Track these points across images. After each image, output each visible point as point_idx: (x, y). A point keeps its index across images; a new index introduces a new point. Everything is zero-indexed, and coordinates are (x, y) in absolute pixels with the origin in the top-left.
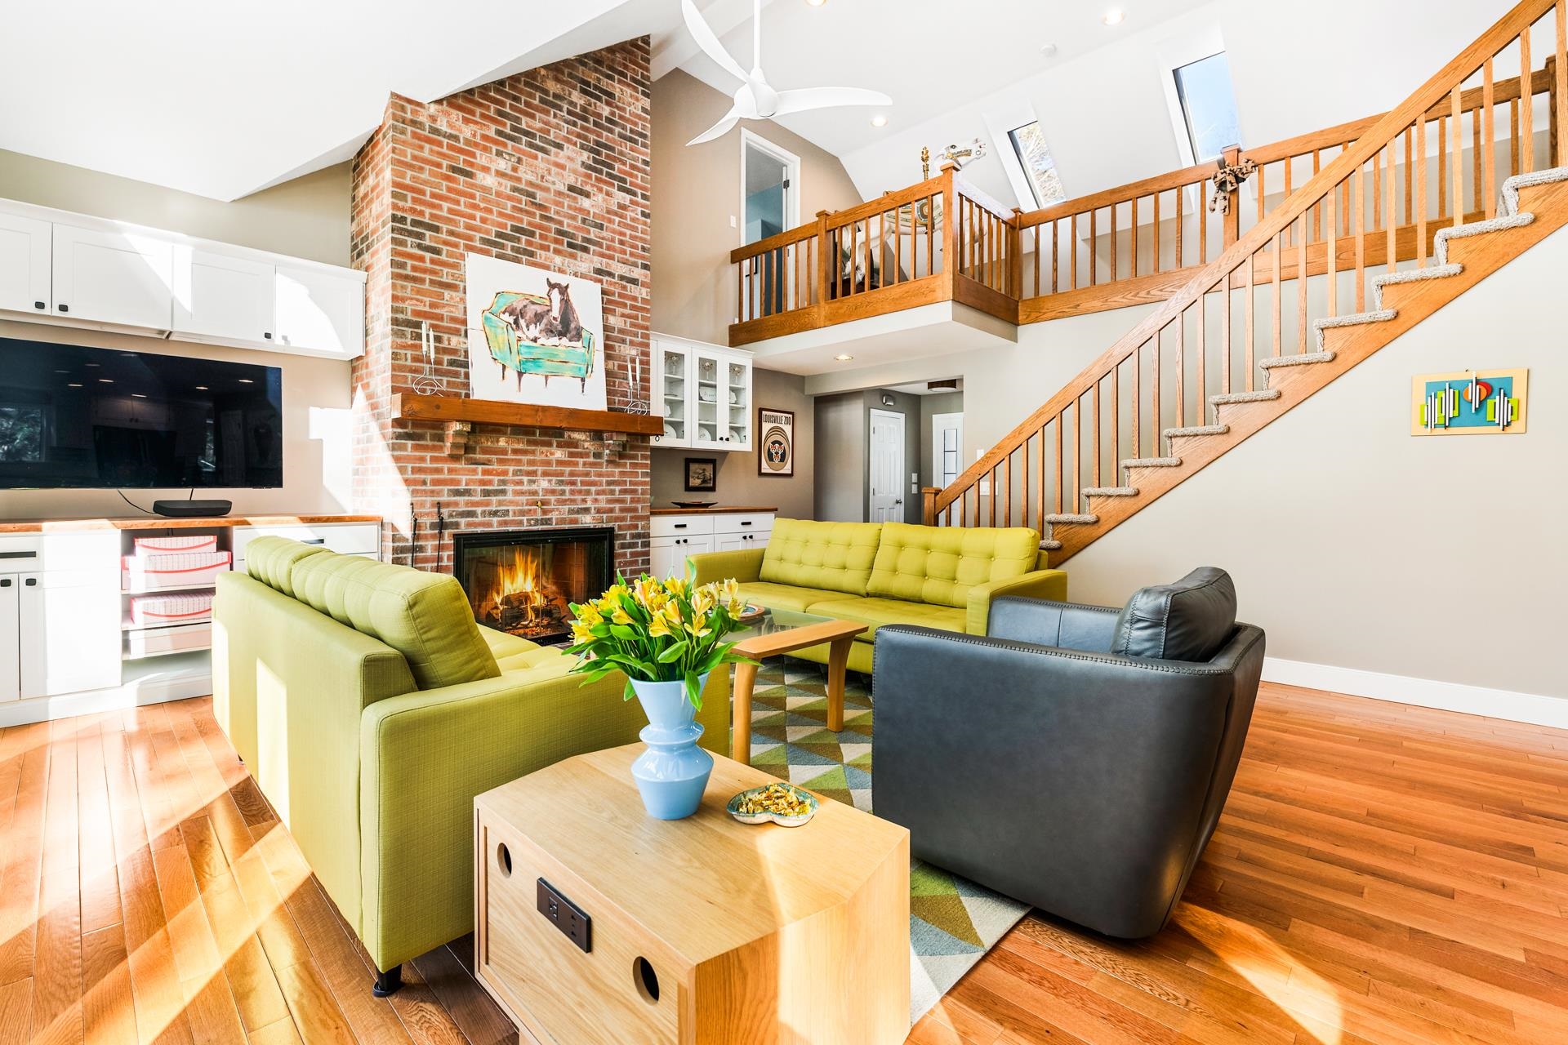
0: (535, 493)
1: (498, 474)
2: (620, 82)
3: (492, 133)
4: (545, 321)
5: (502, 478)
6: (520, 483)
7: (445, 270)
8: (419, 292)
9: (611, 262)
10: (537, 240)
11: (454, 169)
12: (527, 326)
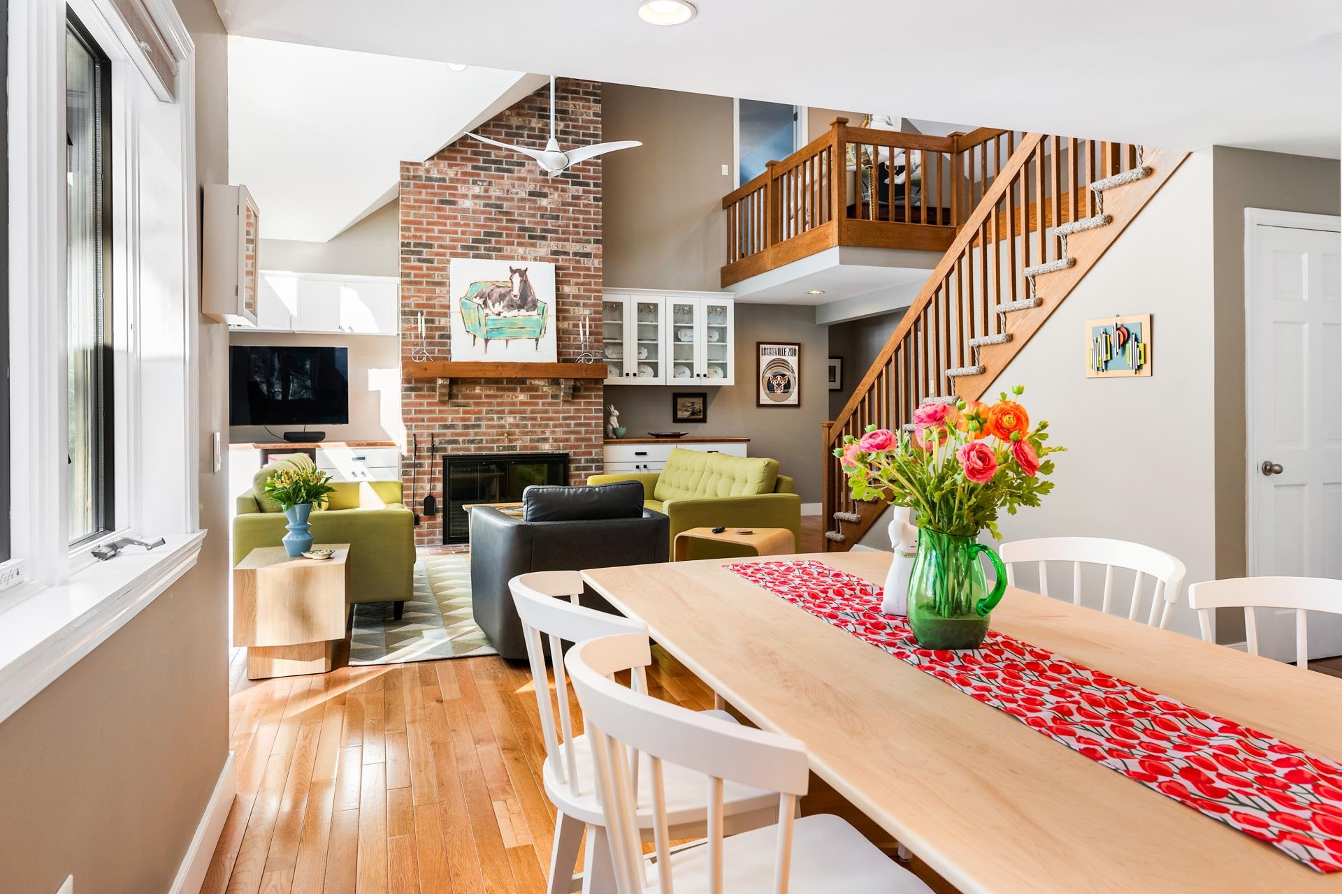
0: (503, 427)
1: (475, 413)
2: (573, 99)
3: (469, 169)
4: (507, 299)
5: (478, 416)
6: (492, 419)
7: (437, 273)
8: (419, 291)
9: (565, 243)
10: (504, 238)
11: (442, 202)
12: (493, 305)
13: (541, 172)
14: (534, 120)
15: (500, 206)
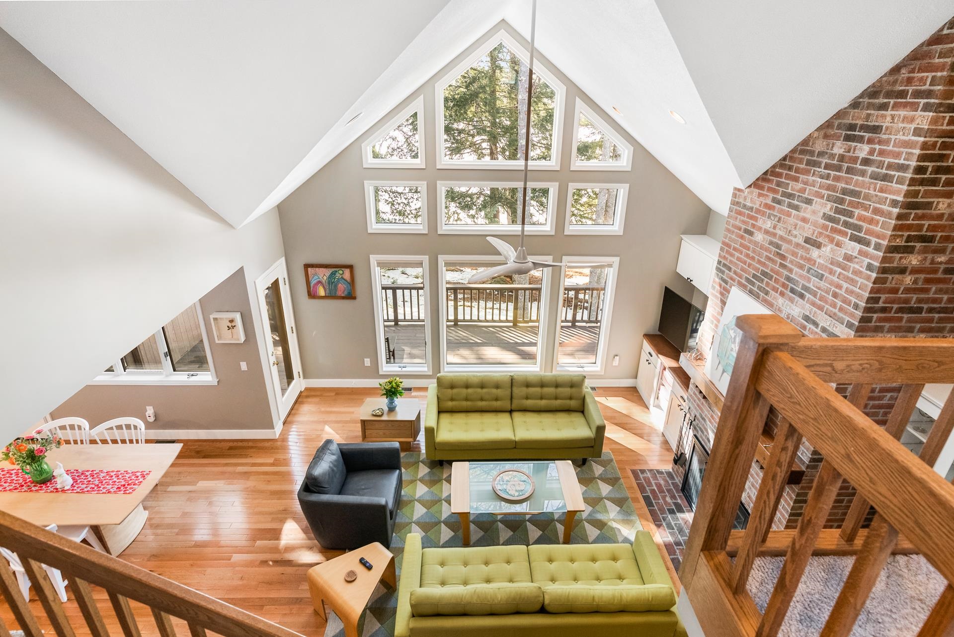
3: (770, 201)
10: (772, 283)
11: (746, 231)
13: (824, 214)
14: (839, 143)
15: (779, 248)
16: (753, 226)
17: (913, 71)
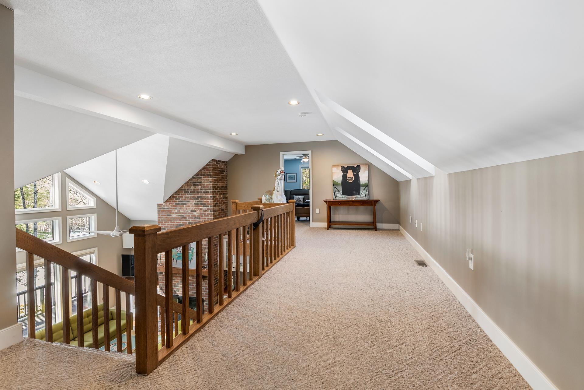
3: (174, 204)
11: (168, 215)
13: (194, 203)
14: (192, 186)
15: (183, 216)
16: (171, 213)
17: (205, 171)
